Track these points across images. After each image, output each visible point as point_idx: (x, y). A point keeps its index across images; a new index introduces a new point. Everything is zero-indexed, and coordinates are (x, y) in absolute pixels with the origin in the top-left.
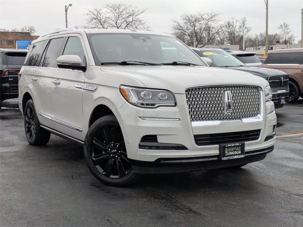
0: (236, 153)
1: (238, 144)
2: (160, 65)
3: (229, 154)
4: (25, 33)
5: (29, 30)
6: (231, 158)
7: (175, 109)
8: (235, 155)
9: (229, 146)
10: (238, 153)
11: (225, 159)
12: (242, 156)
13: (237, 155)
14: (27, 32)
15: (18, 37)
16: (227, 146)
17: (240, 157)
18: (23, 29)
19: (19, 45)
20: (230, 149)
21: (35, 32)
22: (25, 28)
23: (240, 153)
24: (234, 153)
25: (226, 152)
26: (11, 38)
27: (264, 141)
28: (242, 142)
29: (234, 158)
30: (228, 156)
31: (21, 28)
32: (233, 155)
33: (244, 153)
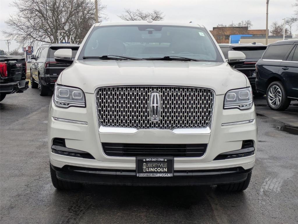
0: (159, 170)
1: (162, 160)
2: (141, 60)
3: (148, 170)
4: (242, 27)
5: (245, 25)
6: (151, 175)
7: (83, 111)
8: (157, 172)
9: (147, 160)
10: (163, 170)
11: (142, 175)
12: (169, 175)
13: (161, 172)
14: (244, 26)
15: (235, 31)
16: (144, 160)
17: (165, 176)
18: (240, 24)
19: (232, 40)
20: (149, 165)
21: (251, 26)
22: (241, 23)
23: (166, 171)
24: (156, 170)
25: (144, 167)
26: (228, 33)
27: (213, 160)
28: (170, 158)
29: (156, 176)
30: (146, 172)
31: (238, 23)
32: (154, 172)
33: (173, 171)
